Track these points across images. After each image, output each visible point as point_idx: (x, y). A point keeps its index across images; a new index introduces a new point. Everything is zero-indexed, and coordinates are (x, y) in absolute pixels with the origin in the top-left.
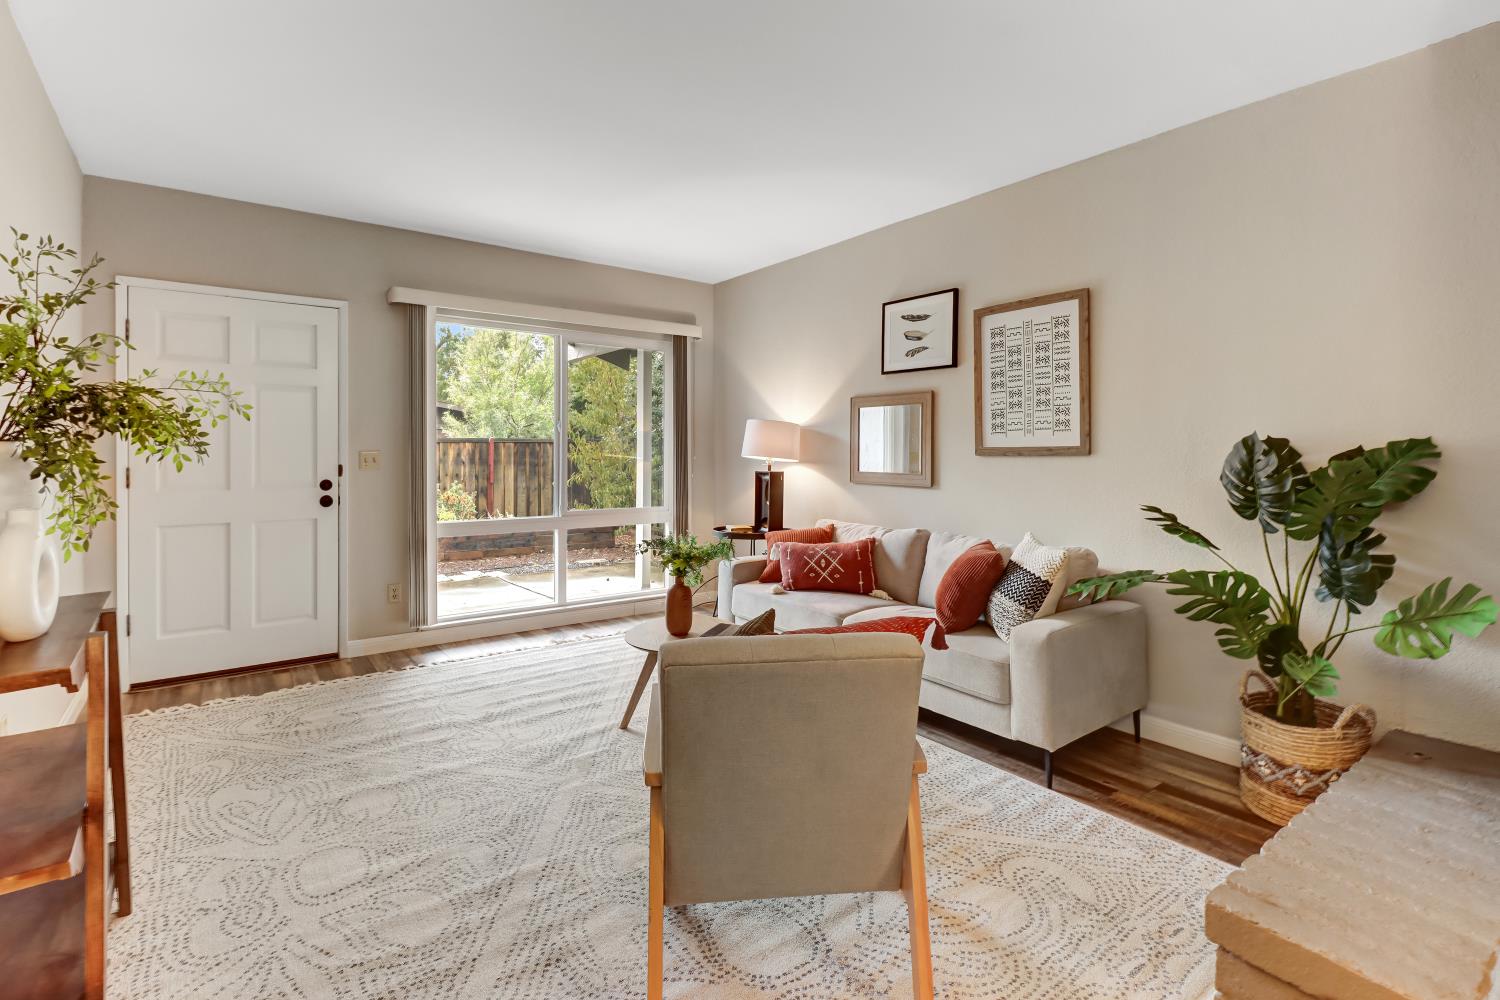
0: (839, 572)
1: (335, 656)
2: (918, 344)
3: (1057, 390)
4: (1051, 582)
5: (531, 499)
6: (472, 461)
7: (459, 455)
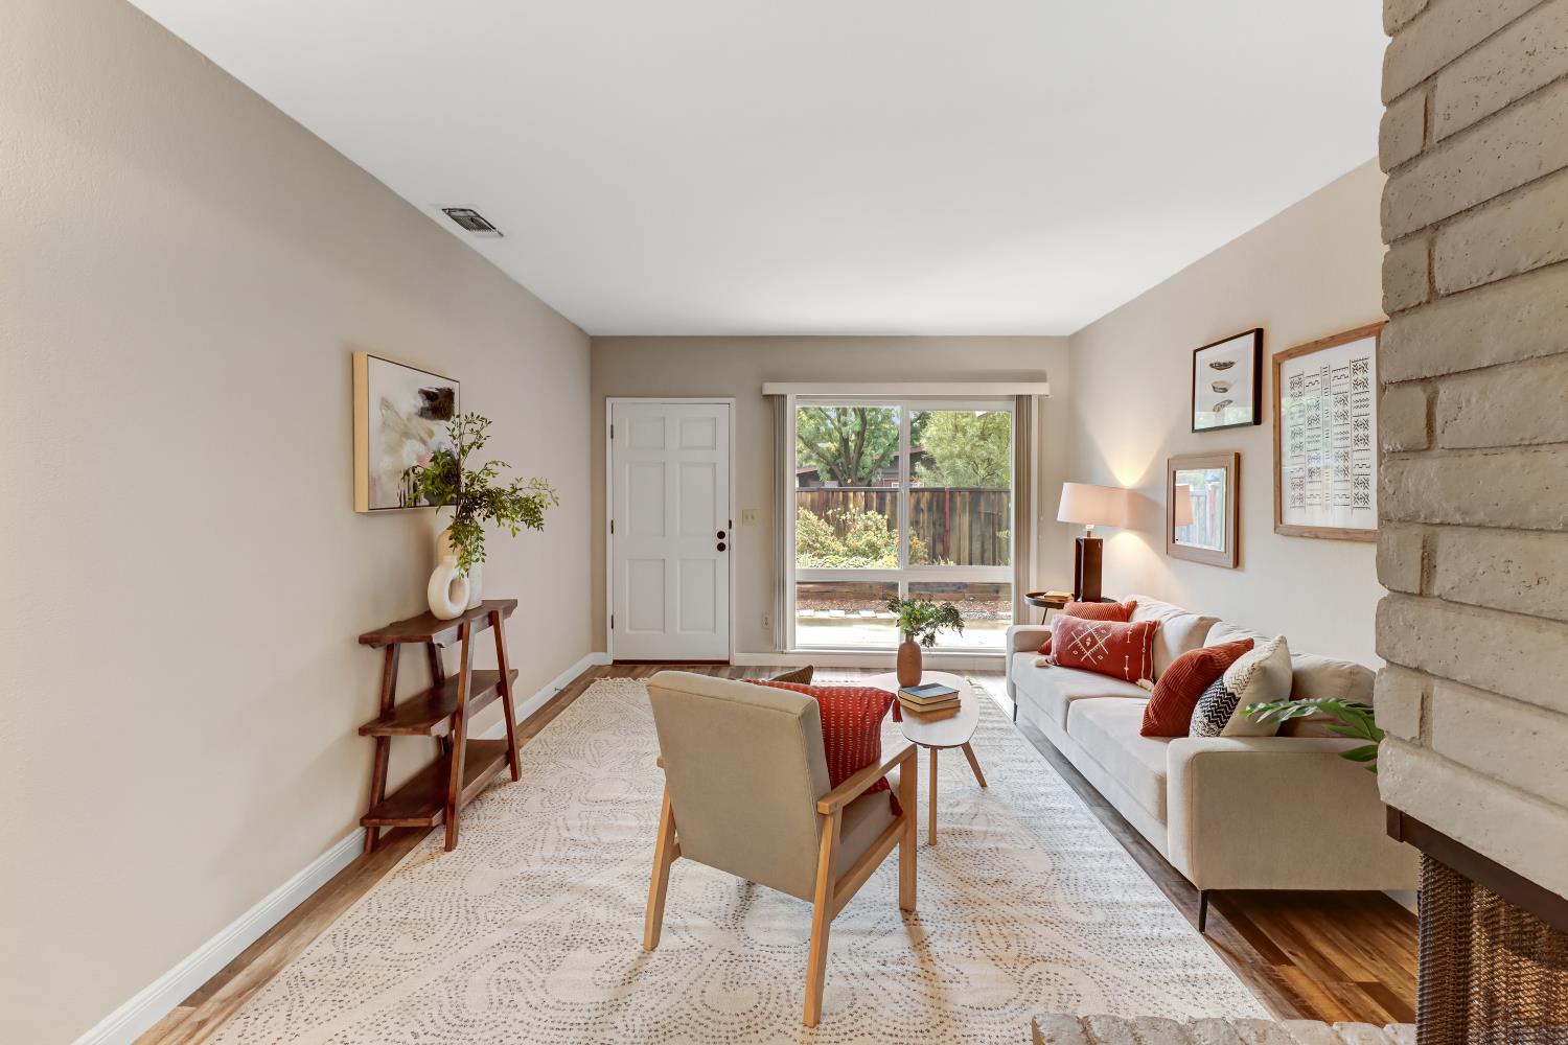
0: (1104, 654)
1: (727, 663)
2: (1222, 397)
3: (1356, 455)
4: (1237, 696)
5: (986, 547)
6: (930, 509)
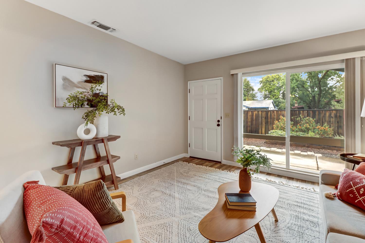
1: (220, 162)
7: (330, 115)
